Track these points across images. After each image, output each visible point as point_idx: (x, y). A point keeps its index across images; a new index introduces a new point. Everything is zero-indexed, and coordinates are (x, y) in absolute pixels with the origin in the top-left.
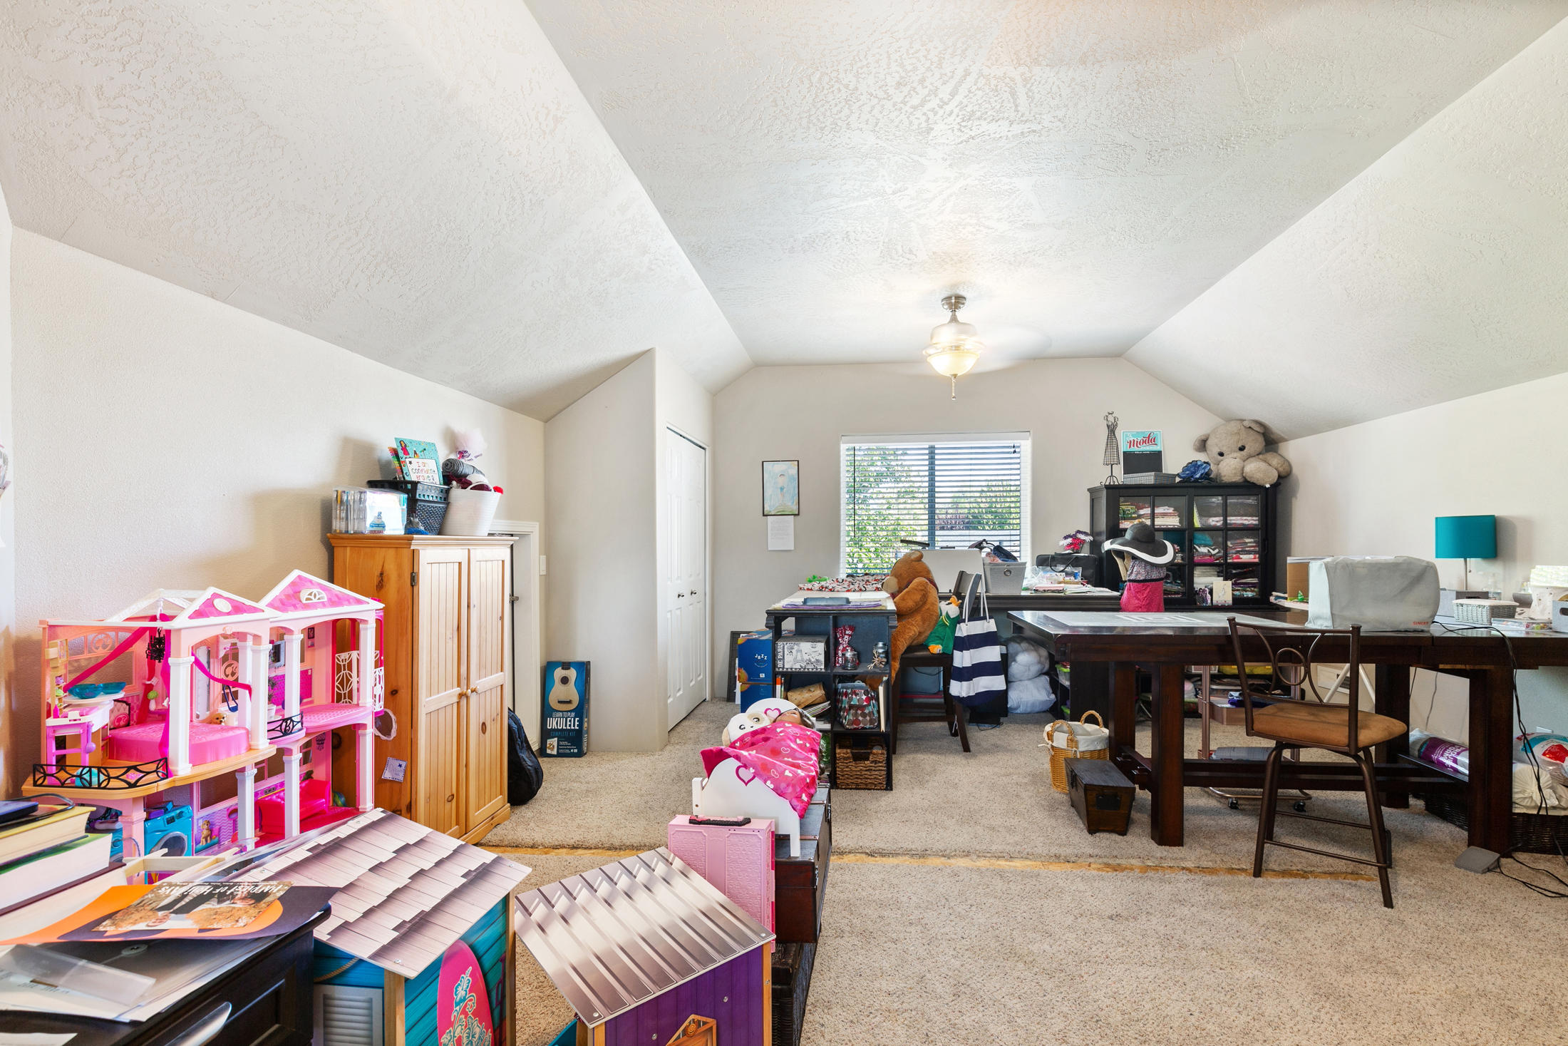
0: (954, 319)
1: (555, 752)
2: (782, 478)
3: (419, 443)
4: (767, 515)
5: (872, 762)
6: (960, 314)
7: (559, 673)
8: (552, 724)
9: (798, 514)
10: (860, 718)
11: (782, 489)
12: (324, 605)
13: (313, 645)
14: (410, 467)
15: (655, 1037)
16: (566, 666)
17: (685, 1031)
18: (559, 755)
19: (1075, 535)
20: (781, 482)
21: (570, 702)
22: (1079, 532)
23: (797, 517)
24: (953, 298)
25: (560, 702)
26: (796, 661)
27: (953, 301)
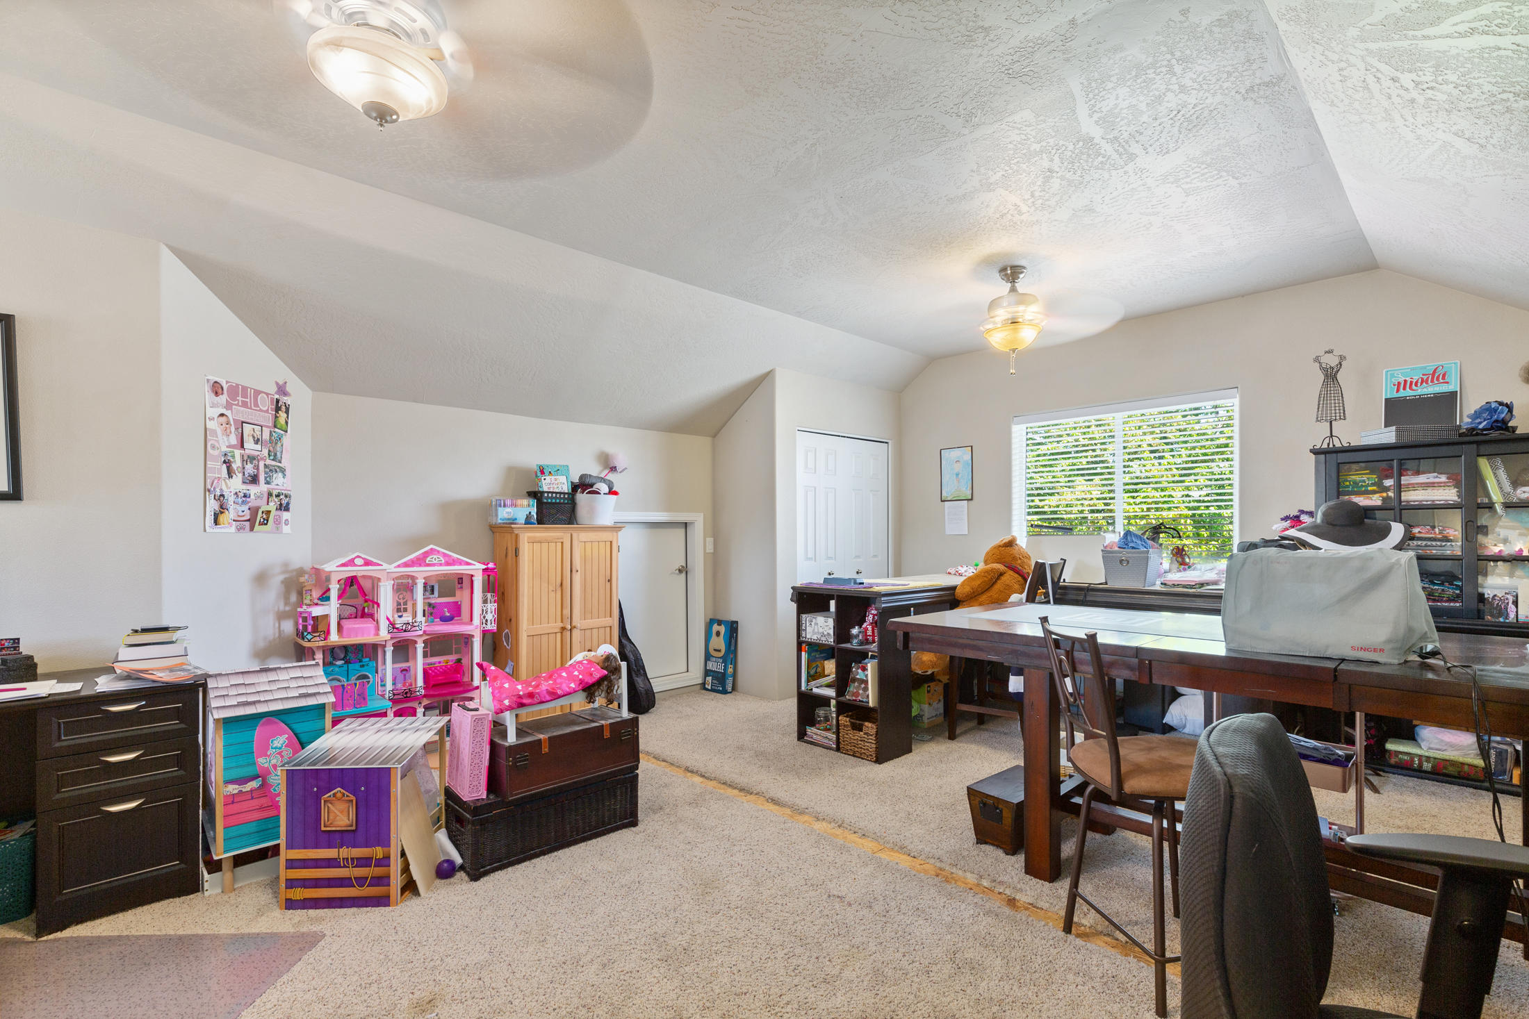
0: (1013, 290)
1: (710, 688)
2: (958, 464)
3: (555, 466)
4: (944, 501)
5: (865, 734)
6: (1021, 285)
7: (715, 627)
8: (711, 666)
9: (972, 499)
10: (861, 692)
11: (957, 475)
12: (441, 565)
13: (462, 588)
14: (544, 482)
15: (315, 789)
16: (720, 623)
17: (334, 795)
18: (712, 690)
19: (1297, 517)
20: (958, 467)
21: (719, 651)
22: (1302, 512)
23: (970, 502)
24: (1009, 268)
25: (715, 650)
26: (814, 633)
27: (1009, 272)
